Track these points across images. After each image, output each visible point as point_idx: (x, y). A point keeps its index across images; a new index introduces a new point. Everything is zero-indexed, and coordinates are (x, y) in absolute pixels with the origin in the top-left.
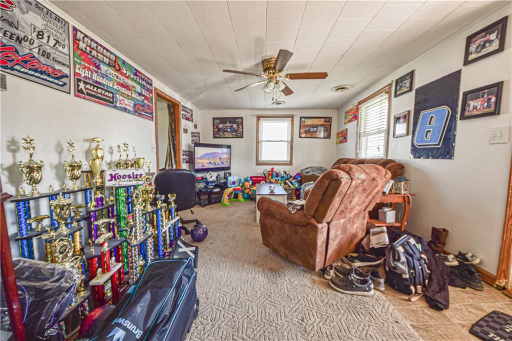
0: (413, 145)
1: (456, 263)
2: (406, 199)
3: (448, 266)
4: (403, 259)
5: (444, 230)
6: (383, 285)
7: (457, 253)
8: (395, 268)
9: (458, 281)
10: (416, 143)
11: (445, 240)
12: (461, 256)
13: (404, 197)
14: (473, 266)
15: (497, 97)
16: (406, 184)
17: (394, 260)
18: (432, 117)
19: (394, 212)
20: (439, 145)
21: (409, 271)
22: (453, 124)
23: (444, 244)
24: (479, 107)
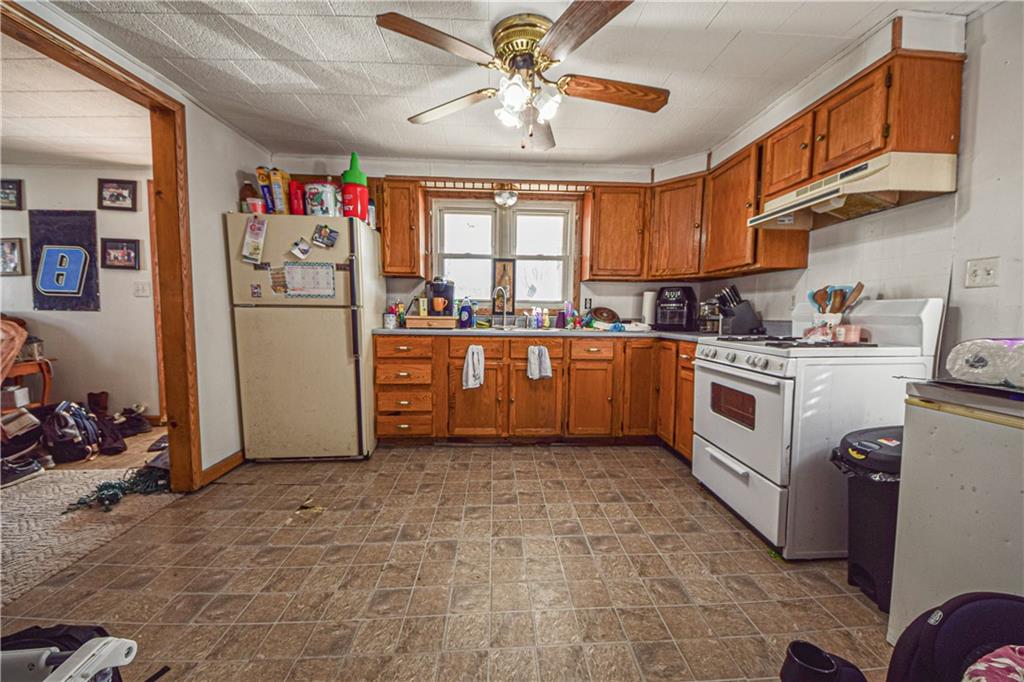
0: (36, 291)
1: (123, 419)
2: (44, 367)
3: (116, 424)
4: (72, 422)
5: (103, 393)
6: (51, 461)
7: (122, 410)
8: (64, 435)
9: (129, 432)
10: (40, 288)
11: (106, 402)
12: (127, 412)
13: (40, 365)
14: (139, 414)
15: (135, 252)
16: (39, 346)
17: (61, 427)
18: (63, 257)
19: (26, 389)
20: (78, 293)
21: (80, 432)
22: (94, 269)
23: (106, 408)
24: (120, 258)
